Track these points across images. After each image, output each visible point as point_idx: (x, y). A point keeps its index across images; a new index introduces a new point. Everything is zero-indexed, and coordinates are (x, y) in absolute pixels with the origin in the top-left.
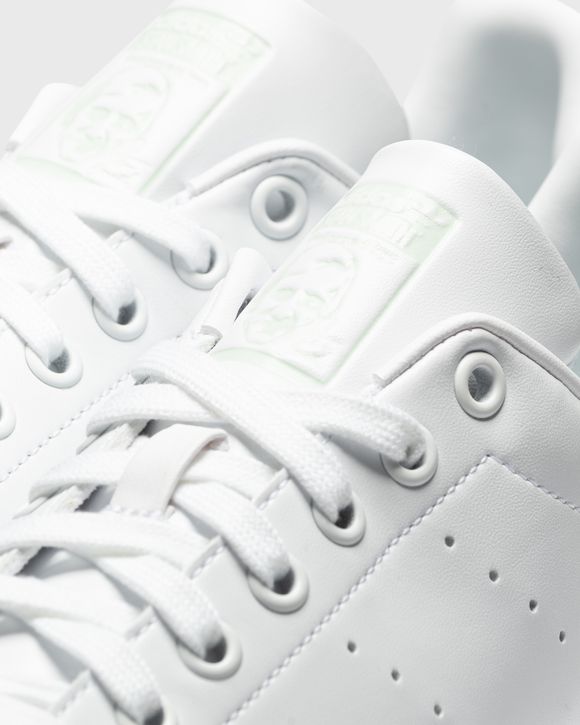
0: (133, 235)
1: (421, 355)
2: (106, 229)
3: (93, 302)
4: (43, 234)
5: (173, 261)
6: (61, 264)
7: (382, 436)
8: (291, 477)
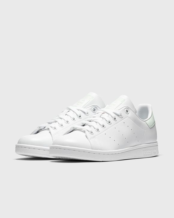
0: (81, 111)
1: (122, 108)
2: (79, 110)
3: (77, 115)
4: (73, 110)
5: (84, 113)
6: (74, 112)
7: (118, 113)
8: (111, 115)
